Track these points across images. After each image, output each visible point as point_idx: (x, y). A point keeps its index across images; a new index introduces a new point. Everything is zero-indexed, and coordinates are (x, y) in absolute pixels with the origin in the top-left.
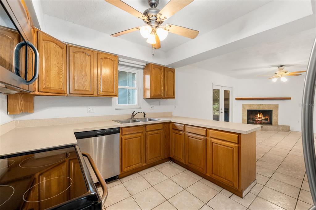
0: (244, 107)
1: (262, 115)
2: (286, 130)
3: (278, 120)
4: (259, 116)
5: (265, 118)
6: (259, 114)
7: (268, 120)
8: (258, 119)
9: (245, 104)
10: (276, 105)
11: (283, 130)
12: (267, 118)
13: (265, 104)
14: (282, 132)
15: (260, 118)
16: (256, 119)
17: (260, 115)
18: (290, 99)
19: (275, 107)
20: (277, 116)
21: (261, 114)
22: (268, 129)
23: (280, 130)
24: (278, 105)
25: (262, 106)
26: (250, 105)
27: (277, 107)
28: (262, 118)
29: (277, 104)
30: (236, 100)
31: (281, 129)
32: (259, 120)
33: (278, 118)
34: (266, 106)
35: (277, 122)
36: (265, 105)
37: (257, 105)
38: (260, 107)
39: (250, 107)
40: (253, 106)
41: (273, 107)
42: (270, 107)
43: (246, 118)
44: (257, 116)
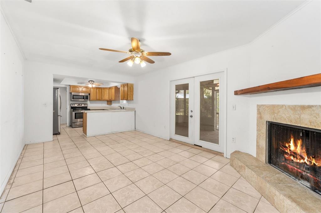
0: (260, 113)
4: (292, 146)
6: (292, 140)
8: (292, 158)
15: (295, 153)
21: (300, 143)
26: (273, 108)
28: (302, 157)
32: (293, 161)
37: (291, 109)
38: (302, 116)
39: (274, 113)
40: (279, 111)
43: (263, 143)
44: (287, 145)
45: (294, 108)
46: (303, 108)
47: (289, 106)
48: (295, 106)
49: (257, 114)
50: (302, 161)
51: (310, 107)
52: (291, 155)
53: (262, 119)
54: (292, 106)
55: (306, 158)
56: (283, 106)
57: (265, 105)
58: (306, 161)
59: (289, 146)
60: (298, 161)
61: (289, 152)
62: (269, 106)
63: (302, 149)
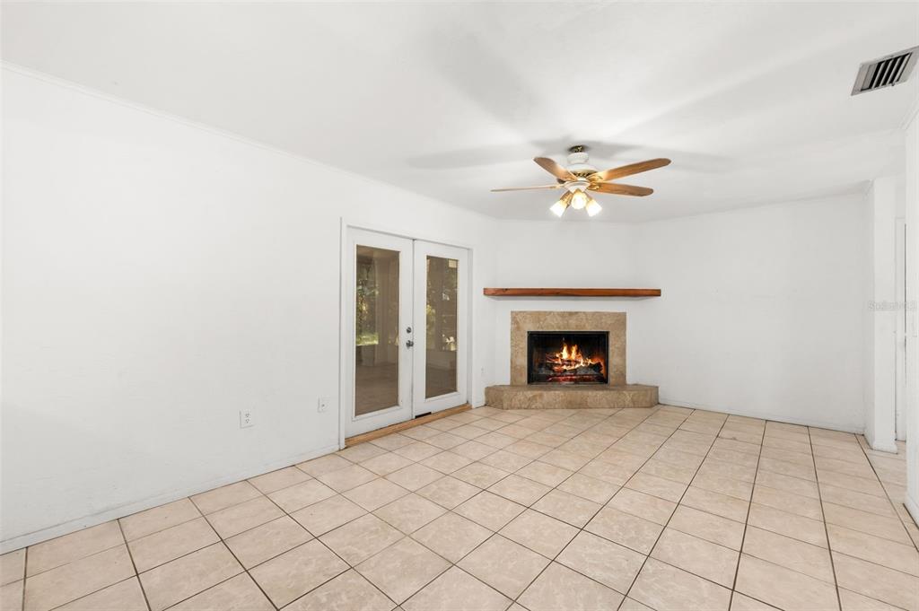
0: (517, 323)
1: (577, 352)
2: (644, 404)
3: (625, 367)
4: (565, 354)
5: (590, 362)
6: (565, 348)
7: (603, 371)
8: (565, 367)
9: (520, 312)
10: (619, 314)
11: (635, 404)
13: (584, 313)
14: (631, 410)
15: (569, 361)
16: (555, 365)
17: (570, 352)
18: (657, 293)
19: (618, 320)
20: (623, 353)
21: (574, 349)
22: (589, 400)
23: (627, 402)
24: (624, 315)
25: (574, 317)
26: (538, 316)
27: (621, 320)
28: (577, 362)
29: (621, 311)
30: (486, 298)
31: (629, 398)
32: (565, 370)
33: (625, 360)
34: (587, 319)
35: (623, 375)
36: (585, 316)
38: (570, 322)
39: (539, 321)
40: (545, 319)
41: (609, 322)
42: (601, 323)
43: (523, 361)
44: (557, 356)
45: (562, 315)
46: (571, 314)
48: (565, 312)
50: (577, 366)
51: (576, 313)
52: (563, 365)
53: (521, 330)
55: (582, 361)
56: (550, 313)
57: (526, 312)
58: (582, 364)
59: (561, 356)
60: (573, 368)
61: (560, 362)
62: (532, 313)
63: (577, 354)
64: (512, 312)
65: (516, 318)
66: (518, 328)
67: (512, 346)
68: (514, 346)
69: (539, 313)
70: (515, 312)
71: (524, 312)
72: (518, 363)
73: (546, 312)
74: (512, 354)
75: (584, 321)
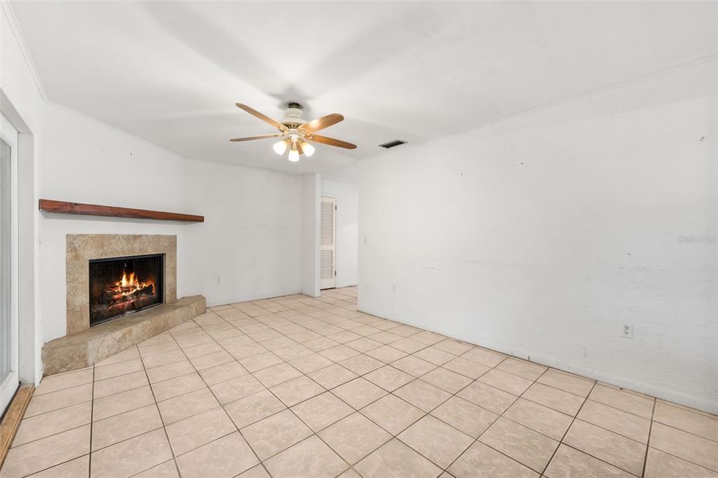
0: (74, 249)
1: (135, 278)
4: (124, 282)
5: (144, 285)
6: (124, 277)
7: (154, 291)
8: (124, 294)
9: (79, 235)
10: (172, 237)
12: (151, 285)
13: (146, 236)
15: (127, 287)
16: (115, 294)
17: (128, 279)
18: (200, 219)
19: (171, 242)
21: (132, 276)
24: (175, 237)
25: (138, 241)
26: (102, 240)
27: (173, 241)
28: (134, 287)
29: (172, 234)
32: (124, 297)
33: (176, 278)
34: (149, 242)
35: (174, 291)
37: (125, 239)
38: (135, 245)
39: (103, 246)
40: (111, 243)
41: (166, 244)
42: (160, 246)
43: (84, 299)
44: (117, 284)
46: (136, 237)
47: (123, 236)
48: (129, 235)
49: (67, 252)
50: (134, 291)
51: (140, 236)
52: (122, 292)
53: (81, 259)
54: (126, 236)
55: (138, 286)
56: (116, 235)
57: (87, 235)
58: (138, 289)
59: (121, 284)
60: (131, 293)
61: (120, 290)
62: (94, 237)
63: (135, 280)
64: (68, 236)
65: (73, 243)
66: (77, 257)
67: (68, 283)
68: (71, 280)
69: (103, 237)
70: (72, 236)
71: (84, 236)
72: (77, 304)
73: (109, 235)
74: (68, 293)
75: (147, 244)
